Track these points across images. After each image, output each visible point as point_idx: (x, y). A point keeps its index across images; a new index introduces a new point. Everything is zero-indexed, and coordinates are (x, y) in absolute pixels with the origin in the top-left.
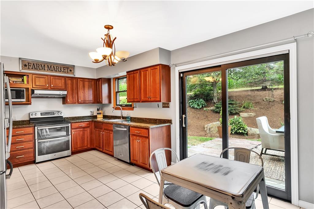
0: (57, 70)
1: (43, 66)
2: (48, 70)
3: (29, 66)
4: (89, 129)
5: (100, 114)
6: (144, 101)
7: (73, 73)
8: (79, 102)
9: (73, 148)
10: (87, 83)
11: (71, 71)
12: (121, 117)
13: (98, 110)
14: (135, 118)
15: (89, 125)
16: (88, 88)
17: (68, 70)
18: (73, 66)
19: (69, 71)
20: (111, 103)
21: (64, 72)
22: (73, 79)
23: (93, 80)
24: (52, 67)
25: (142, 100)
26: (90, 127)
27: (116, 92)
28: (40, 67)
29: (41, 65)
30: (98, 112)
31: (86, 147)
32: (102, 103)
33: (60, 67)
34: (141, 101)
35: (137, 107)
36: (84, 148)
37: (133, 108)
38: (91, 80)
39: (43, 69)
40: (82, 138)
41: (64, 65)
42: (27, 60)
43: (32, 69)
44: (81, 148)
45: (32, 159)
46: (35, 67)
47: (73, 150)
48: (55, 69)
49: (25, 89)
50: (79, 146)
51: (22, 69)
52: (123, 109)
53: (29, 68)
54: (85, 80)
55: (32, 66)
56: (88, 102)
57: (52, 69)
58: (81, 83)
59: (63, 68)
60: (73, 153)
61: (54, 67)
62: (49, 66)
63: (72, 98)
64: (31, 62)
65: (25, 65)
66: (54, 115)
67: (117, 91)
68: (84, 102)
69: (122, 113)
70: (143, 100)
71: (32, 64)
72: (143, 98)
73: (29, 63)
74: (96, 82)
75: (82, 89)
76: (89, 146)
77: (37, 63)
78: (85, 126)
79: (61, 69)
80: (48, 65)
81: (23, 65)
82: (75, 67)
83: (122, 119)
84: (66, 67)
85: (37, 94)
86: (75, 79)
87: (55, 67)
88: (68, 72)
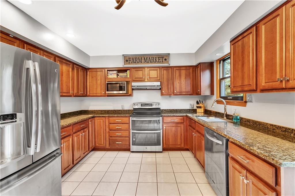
0: (153, 61)
1: (140, 59)
2: (144, 62)
3: (129, 61)
4: (183, 125)
5: (200, 107)
6: (267, 88)
7: (168, 62)
8: (175, 94)
9: (165, 144)
10: (183, 72)
11: (165, 60)
12: (225, 115)
13: (198, 103)
14: (249, 121)
15: (183, 121)
16: (185, 77)
17: (162, 60)
18: (168, 54)
19: (164, 60)
20: (214, 95)
21: (159, 62)
22: (169, 68)
23: (191, 68)
24: (148, 58)
25: (262, 88)
26: (185, 123)
27: (221, 80)
28: (138, 60)
29: (139, 59)
30: (198, 105)
31: (179, 146)
32: (200, 94)
33: (155, 58)
34: (258, 90)
35: (254, 100)
36: (177, 146)
37: (246, 102)
38: (189, 68)
39: (140, 62)
40: (174, 135)
41: (159, 55)
42: (127, 55)
43: (132, 63)
44: (173, 146)
45: (128, 147)
46: (134, 61)
47: (164, 147)
48: (150, 61)
49: (125, 82)
50: (171, 143)
51: (124, 64)
52: (228, 103)
53: (129, 63)
54: (182, 68)
55: (131, 61)
56: (184, 93)
57: (148, 61)
58: (177, 72)
59: (158, 58)
60: (164, 149)
61: (149, 58)
62: (146, 58)
63: (167, 89)
64: (131, 57)
65: (127, 61)
66: (152, 106)
67: (221, 77)
68: (180, 94)
69: (225, 109)
70: (264, 86)
71: (132, 59)
72: (264, 81)
73: (129, 58)
74: (194, 69)
75: (178, 79)
76: (183, 146)
77: (136, 57)
78: (178, 122)
79: (156, 60)
80: (144, 58)
81: (125, 61)
82: (171, 55)
83: (225, 118)
84: (161, 56)
85: (135, 86)
86: (171, 68)
87: (151, 58)
88: (162, 62)
